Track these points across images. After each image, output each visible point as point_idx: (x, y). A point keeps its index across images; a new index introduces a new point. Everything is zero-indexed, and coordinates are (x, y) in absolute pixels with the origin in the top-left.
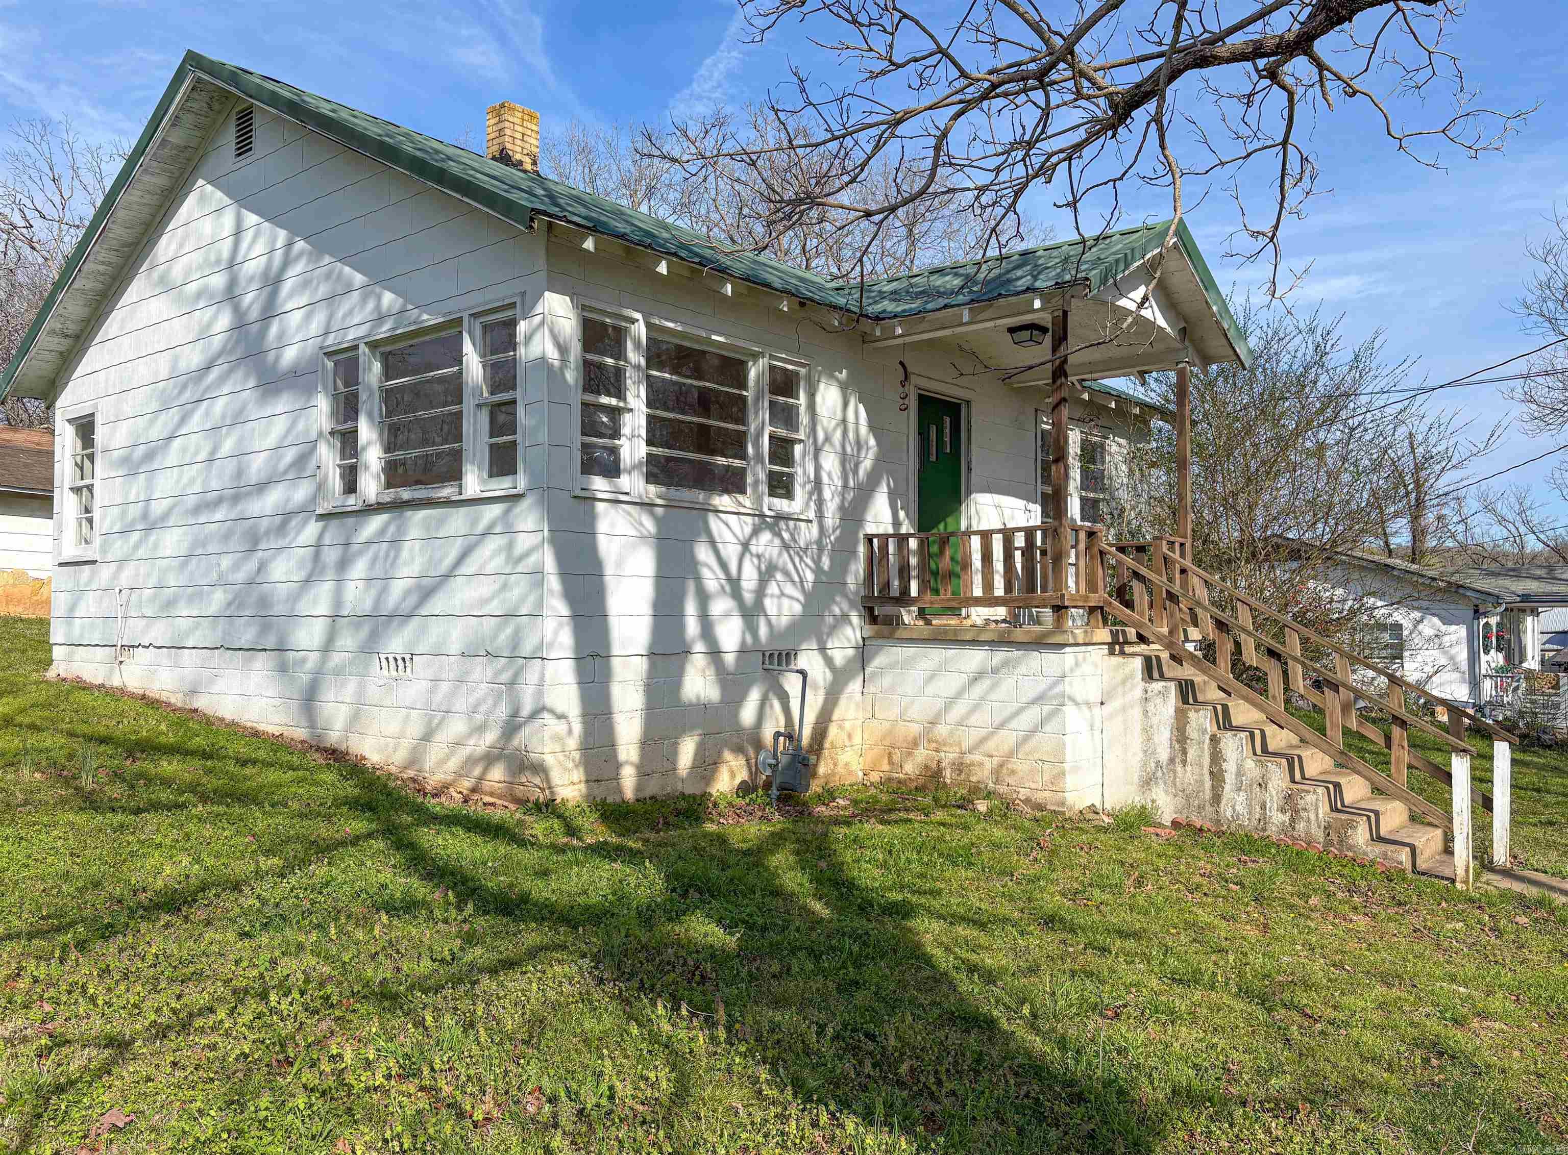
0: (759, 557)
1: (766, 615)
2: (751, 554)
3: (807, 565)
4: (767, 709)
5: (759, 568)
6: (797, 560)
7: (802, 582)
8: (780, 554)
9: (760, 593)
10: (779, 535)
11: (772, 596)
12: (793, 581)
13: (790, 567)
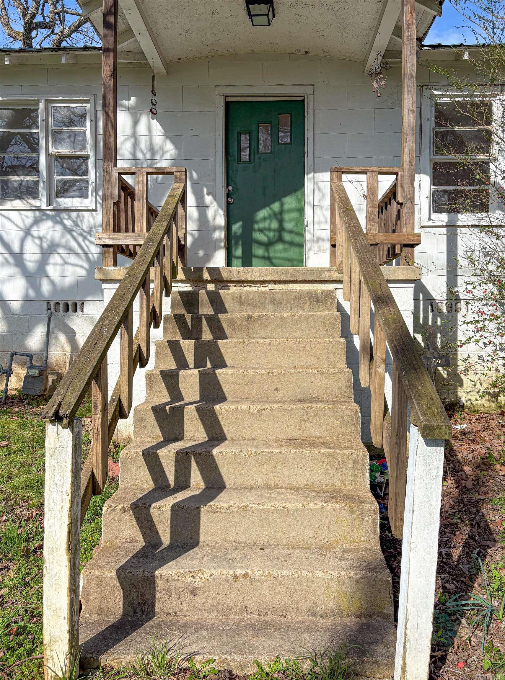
0: (40, 238)
1: (48, 277)
2: (33, 237)
3: (91, 242)
4: (52, 341)
5: (41, 247)
6: (80, 239)
7: (86, 254)
8: (63, 236)
9: (43, 263)
10: (62, 223)
11: (55, 264)
12: (77, 254)
13: (73, 244)
